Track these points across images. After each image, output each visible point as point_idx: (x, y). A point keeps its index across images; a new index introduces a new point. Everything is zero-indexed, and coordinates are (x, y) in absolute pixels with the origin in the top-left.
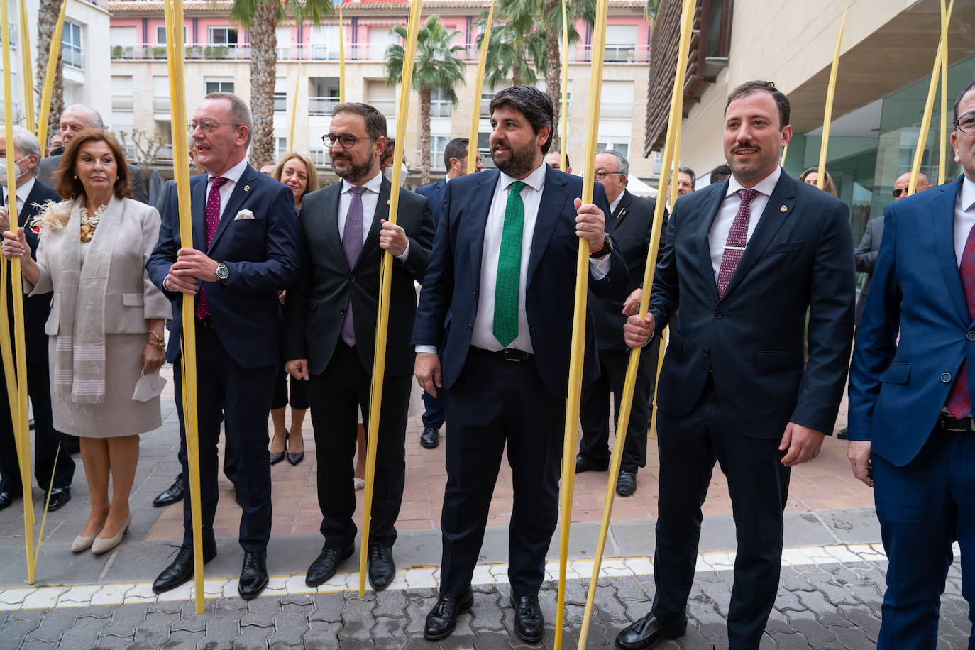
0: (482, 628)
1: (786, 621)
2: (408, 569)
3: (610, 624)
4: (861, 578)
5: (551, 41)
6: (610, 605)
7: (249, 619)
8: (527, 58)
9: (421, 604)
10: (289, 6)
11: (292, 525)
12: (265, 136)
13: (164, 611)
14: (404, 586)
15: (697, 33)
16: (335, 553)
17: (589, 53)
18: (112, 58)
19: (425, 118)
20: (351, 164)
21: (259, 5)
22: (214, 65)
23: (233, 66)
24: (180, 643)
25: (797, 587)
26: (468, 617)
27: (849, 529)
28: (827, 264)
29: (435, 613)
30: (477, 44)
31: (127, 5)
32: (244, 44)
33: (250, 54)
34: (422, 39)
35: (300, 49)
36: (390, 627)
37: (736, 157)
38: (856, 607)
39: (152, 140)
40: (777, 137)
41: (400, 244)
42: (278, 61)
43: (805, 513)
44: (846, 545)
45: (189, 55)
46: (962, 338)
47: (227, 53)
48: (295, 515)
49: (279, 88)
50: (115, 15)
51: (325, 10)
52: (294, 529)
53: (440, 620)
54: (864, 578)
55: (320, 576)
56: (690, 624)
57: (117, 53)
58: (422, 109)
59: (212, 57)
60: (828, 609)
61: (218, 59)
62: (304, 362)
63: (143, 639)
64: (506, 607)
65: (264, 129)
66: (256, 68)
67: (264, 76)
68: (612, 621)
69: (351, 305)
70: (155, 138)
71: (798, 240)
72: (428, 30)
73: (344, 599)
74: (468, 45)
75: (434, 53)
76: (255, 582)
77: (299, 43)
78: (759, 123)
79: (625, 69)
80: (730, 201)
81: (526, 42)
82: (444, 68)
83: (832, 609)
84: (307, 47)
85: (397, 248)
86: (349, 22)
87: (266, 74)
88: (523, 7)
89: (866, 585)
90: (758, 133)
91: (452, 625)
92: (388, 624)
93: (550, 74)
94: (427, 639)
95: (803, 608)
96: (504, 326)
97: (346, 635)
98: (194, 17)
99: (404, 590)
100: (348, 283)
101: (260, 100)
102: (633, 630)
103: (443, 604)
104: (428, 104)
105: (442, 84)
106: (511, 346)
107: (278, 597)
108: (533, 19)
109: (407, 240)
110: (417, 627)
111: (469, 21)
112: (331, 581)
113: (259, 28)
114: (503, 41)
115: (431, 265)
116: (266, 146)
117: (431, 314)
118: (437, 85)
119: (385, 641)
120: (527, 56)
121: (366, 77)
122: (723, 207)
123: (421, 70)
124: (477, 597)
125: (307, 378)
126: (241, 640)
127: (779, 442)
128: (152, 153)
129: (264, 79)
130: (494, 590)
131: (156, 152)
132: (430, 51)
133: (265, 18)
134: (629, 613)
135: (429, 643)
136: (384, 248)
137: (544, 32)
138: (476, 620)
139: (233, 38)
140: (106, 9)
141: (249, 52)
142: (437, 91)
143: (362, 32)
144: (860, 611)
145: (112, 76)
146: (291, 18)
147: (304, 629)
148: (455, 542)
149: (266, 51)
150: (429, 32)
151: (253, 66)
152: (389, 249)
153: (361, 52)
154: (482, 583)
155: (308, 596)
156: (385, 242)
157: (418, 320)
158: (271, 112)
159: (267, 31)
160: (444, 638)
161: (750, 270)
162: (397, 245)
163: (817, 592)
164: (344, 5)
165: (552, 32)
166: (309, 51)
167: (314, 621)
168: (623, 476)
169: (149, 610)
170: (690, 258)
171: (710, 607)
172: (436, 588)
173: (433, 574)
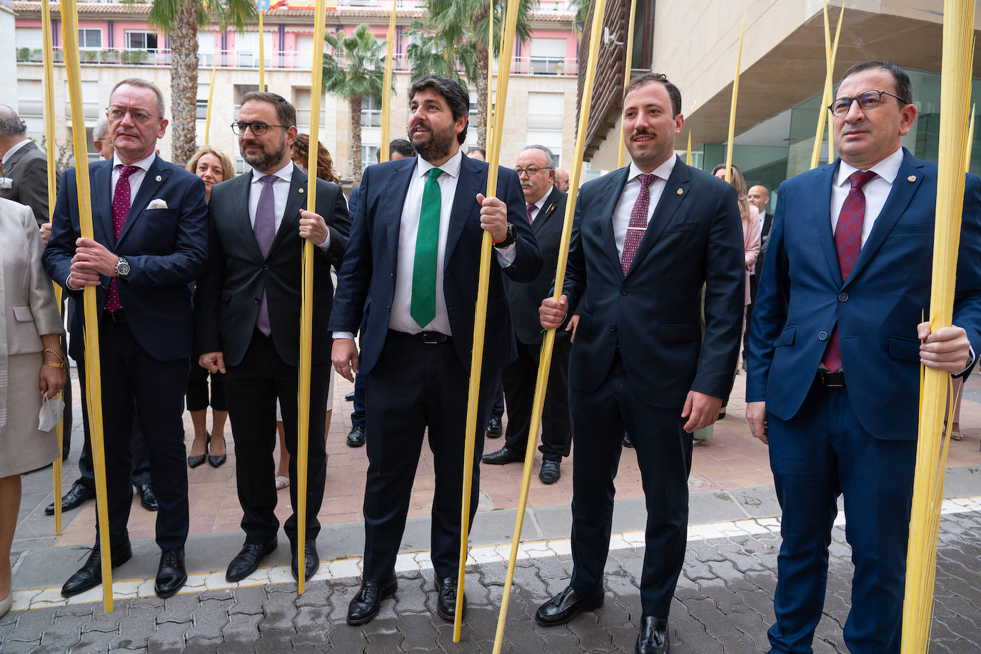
0: (405, 611)
1: (697, 589)
2: (332, 561)
3: (531, 601)
4: (768, 548)
5: (481, 52)
6: (531, 584)
7: (165, 616)
8: (458, 69)
9: (345, 592)
10: (212, 12)
11: (212, 525)
12: (187, 143)
13: (74, 614)
14: (328, 577)
15: (620, 45)
16: (257, 547)
17: (519, 65)
18: (18, 61)
19: (356, 128)
20: (264, 152)
21: (179, 7)
22: (131, 70)
23: (153, 71)
24: (90, 643)
25: (709, 558)
26: (392, 602)
27: (758, 504)
28: (719, 242)
29: (358, 598)
30: (408, 54)
31: (35, 5)
32: (165, 49)
33: (170, 59)
34: (352, 47)
35: (224, 55)
36: (312, 616)
37: (635, 144)
38: (761, 573)
39: (65, 147)
40: (671, 125)
41: (320, 232)
42: (199, 67)
43: (718, 492)
44: (755, 519)
45: (104, 59)
46: (836, 300)
47: (145, 58)
48: (216, 515)
49: (201, 94)
50: (20, 16)
51: (249, 15)
52: (215, 528)
53: (363, 605)
54: (770, 547)
55: (241, 571)
56: (607, 597)
57: (23, 55)
58: (353, 118)
59: (130, 62)
60: (736, 576)
61: (136, 64)
62: (219, 355)
63: (51, 642)
64: (430, 591)
65: (185, 136)
66: (177, 73)
67: (185, 81)
68: (533, 598)
69: (265, 294)
70: (68, 145)
71: (694, 220)
72: (357, 39)
73: (266, 592)
74: (399, 54)
75: (364, 61)
76: (173, 581)
77: (223, 49)
78: (653, 111)
79: (555, 81)
80: (632, 186)
81: (457, 52)
82: (374, 77)
83: (740, 576)
84: (232, 54)
85: (318, 237)
86: (276, 29)
87: (187, 79)
88: (452, 17)
89: (772, 553)
90: (654, 121)
91: (376, 609)
92: (310, 613)
93: (481, 84)
94: (350, 624)
95: (713, 576)
96: (422, 308)
97: (268, 626)
98: (111, 20)
99: (327, 580)
100: (261, 272)
101: (181, 106)
102: (553, 603)
103: (366, 590)
104: (359, 114)
105: (373, 93)
106: (428, 328)
107: (197, 593)
108: (464, 31)
109: (327, 228)
110: (341, 613)
111: (399, 31)
112: (253, 576)
113: (179, 32)
114: (434, 52)
115: (349, 251)
116: (188, 153)
117: (348, 301)
118: (367, 94)
119: (307, 629)
120: (458, 66)
121: (294, 84)
122: (625, 191)
123: (351, 79)
124: (401, 583)
125: (223, 371)
126: (156, 637)
127: (681, 410)
128: (65, 161)
129: (185, 84)
130: (418, 576)
131: (68, 160)
132: (360, 60)
133: (185, 21)
134: (550, 590)
135: (352, 628)
136: (304, 237)
137: (475, 44)
138: (400, 604)
139: (152, 42)
140: (11, 8)
141: (168, 58)
142: (368, 101)
143: (290, 40)
144: (765, 576)
145: (19, 80)
146: (214, 24)
147: (223, 622)
148: (377, 527)
149: (187, 56)
150: (359, 41)
151: (174, 71)
152: (310, 238)
153: (289, 60)
154: (406, 570)
155: (228, 591)
156: (305, 231)
157: (335, 307)
158: (194, 119)
159: (187, 35)
160: (367, 623)
161: (651, 249)
162: (318, 234)
163: (727, 562)
164: (270, 12)
165: (482, 43)
166: (234, 58)
167: (233, 614)
168: (547, 465)
169: (57, 614)
170: (595, 239)
171: (627, 580)
172: (360, 577)
173: (357, 564)
